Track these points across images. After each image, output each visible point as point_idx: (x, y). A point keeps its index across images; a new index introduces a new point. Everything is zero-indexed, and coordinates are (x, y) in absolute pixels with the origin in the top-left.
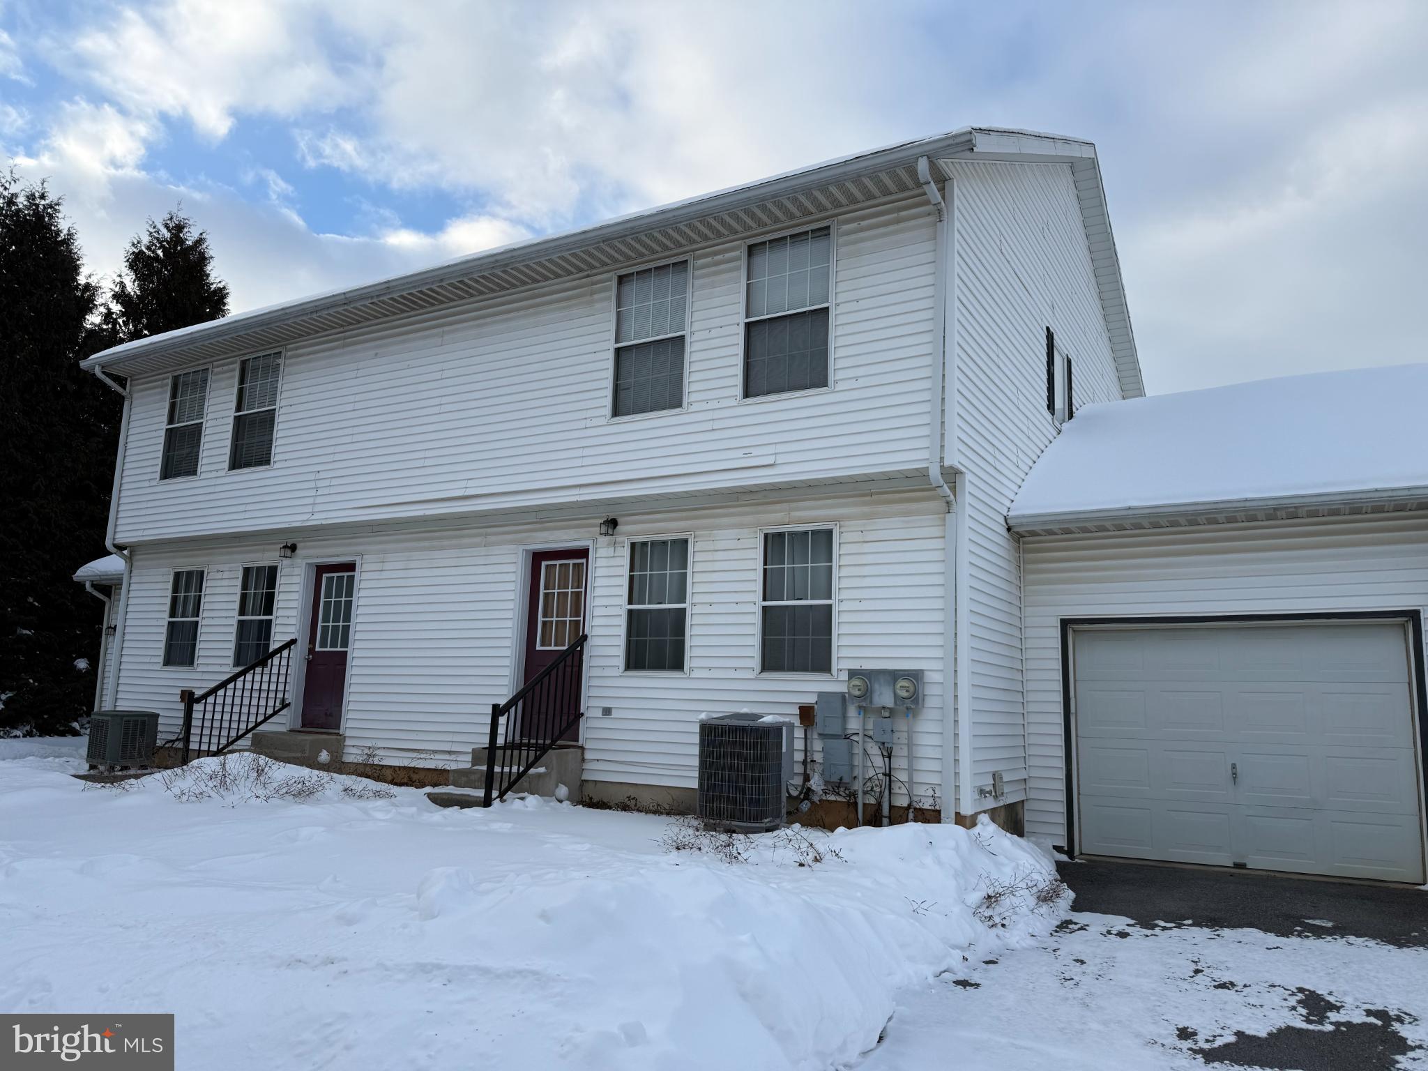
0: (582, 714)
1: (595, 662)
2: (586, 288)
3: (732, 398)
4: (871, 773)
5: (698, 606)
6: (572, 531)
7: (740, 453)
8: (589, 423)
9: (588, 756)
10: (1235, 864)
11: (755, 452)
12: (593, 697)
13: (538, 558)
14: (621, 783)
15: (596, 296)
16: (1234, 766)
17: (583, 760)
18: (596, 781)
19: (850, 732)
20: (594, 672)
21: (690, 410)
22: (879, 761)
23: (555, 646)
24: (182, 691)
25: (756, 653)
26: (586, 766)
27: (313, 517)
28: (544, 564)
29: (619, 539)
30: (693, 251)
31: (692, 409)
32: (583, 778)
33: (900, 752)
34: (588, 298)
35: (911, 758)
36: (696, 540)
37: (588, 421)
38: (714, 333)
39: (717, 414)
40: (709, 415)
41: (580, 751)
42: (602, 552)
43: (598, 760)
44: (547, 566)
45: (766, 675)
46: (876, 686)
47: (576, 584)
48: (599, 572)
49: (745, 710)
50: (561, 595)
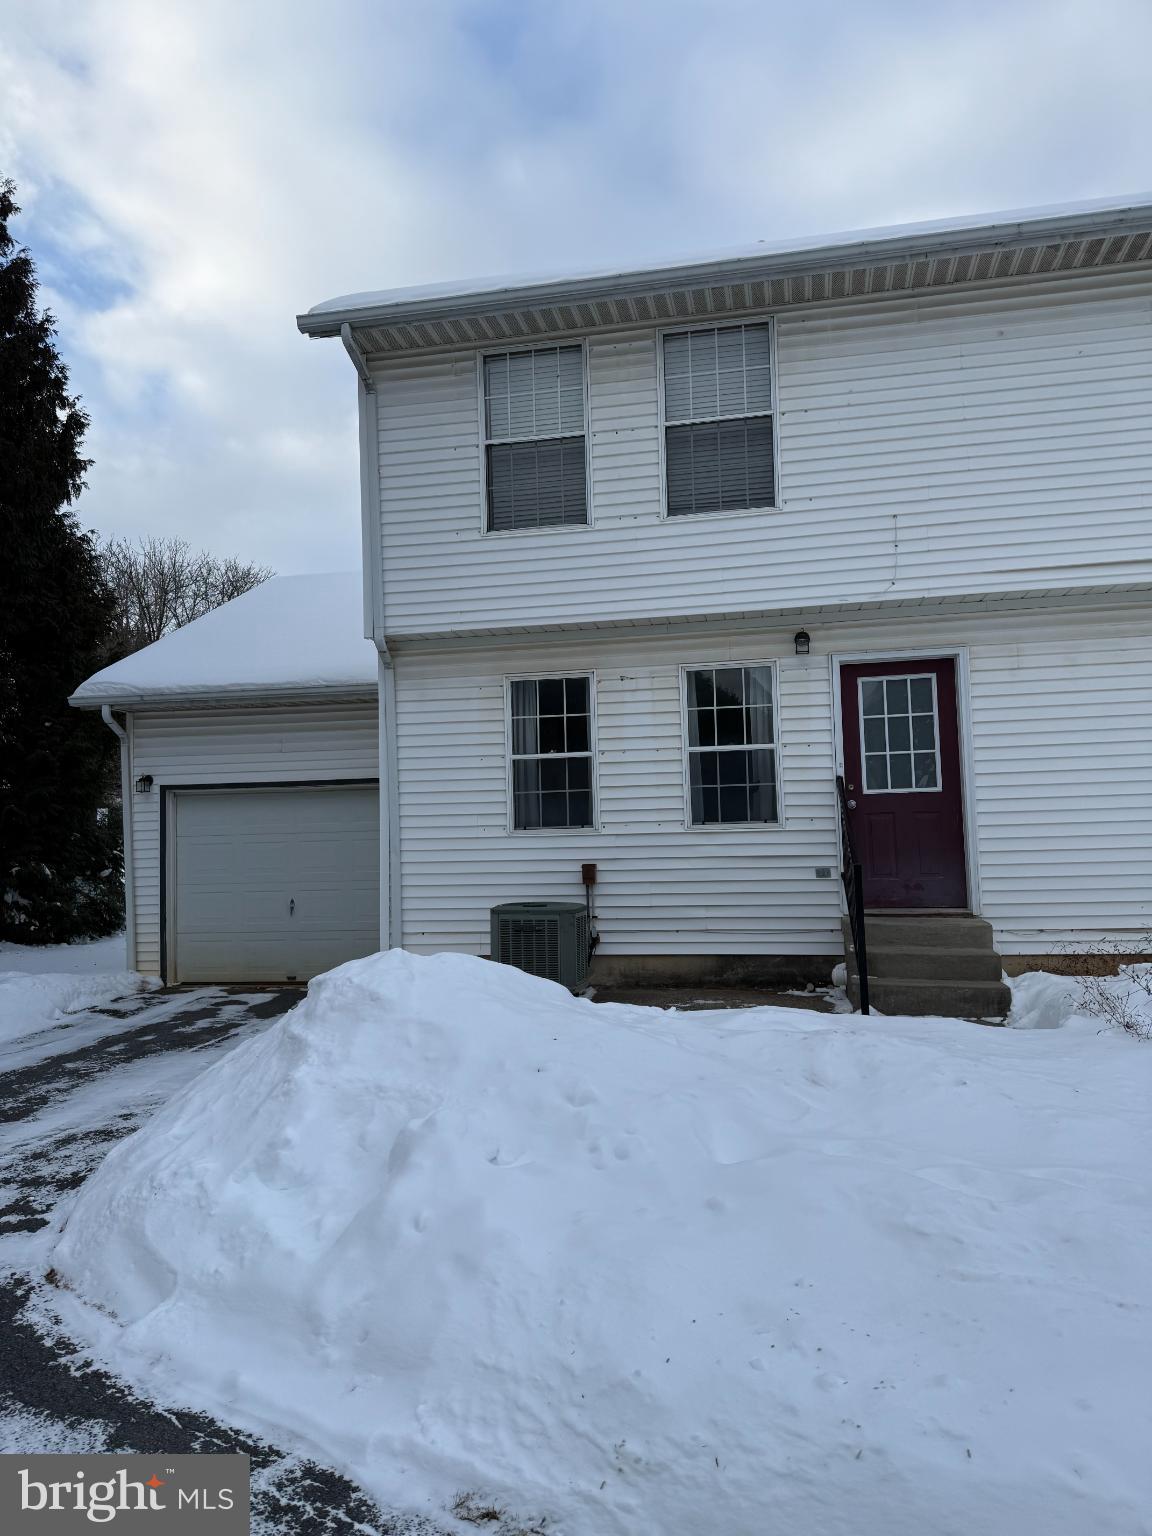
24: (584, 866)
27: (894, 588)
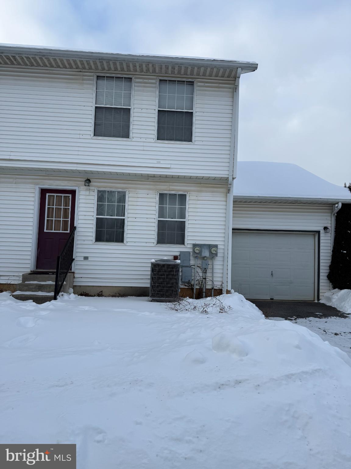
0: (74, 259)
1: (79, 238)
2: (80, 77)
3: (152, 139)
4: (198, 278)
5: (130, 218)
6: (66, 182)
7: (155, 161)
8: (81, 137)
9: (76, 276)
10: (271, 299)
11: (162, 162)
12: (79, 252)
13: (43, 192)
14: (93, 286)
15: (85, 82)
16: (272, 272)
17: (74, 277)
18: (80, 286)
19: (191, 265)
20: (79, 242)
21: (132, 140)
22: (201, 274)
23: (54, 230)
25: (155, 237)
26: (75, 280)
28: (47, 195)
29: (91, 188)
30: (135, 75)
31: (133, 140)
32: (74, 285)
33: (209, 271)
34: (81, 81)
35: (213, 273)
36: (129, 192)
37: (81, 135)
38: (144, 111)
39: (145, 144)
40: (142, 144)
41: (72, 274)
42: (83, 193)
43: (81, 277)
44: (49, 196)
45: (159, 245)
46: (203, 250)
47: (65, 205)
48: (81, 201)
49: (165, 258)
50: (57, 209)
